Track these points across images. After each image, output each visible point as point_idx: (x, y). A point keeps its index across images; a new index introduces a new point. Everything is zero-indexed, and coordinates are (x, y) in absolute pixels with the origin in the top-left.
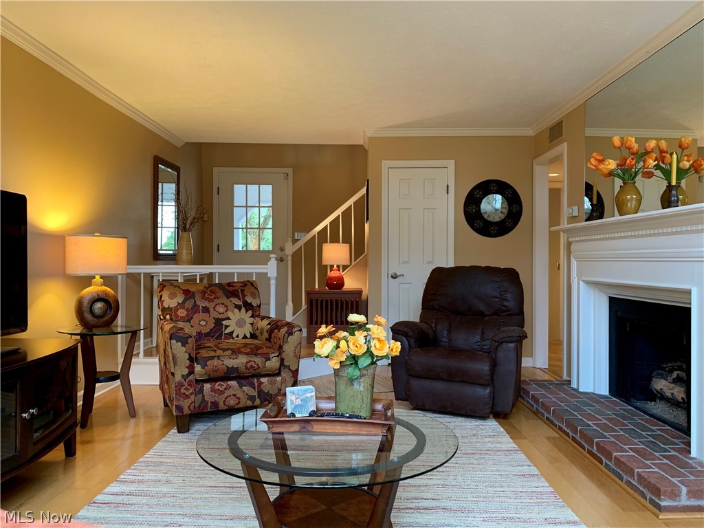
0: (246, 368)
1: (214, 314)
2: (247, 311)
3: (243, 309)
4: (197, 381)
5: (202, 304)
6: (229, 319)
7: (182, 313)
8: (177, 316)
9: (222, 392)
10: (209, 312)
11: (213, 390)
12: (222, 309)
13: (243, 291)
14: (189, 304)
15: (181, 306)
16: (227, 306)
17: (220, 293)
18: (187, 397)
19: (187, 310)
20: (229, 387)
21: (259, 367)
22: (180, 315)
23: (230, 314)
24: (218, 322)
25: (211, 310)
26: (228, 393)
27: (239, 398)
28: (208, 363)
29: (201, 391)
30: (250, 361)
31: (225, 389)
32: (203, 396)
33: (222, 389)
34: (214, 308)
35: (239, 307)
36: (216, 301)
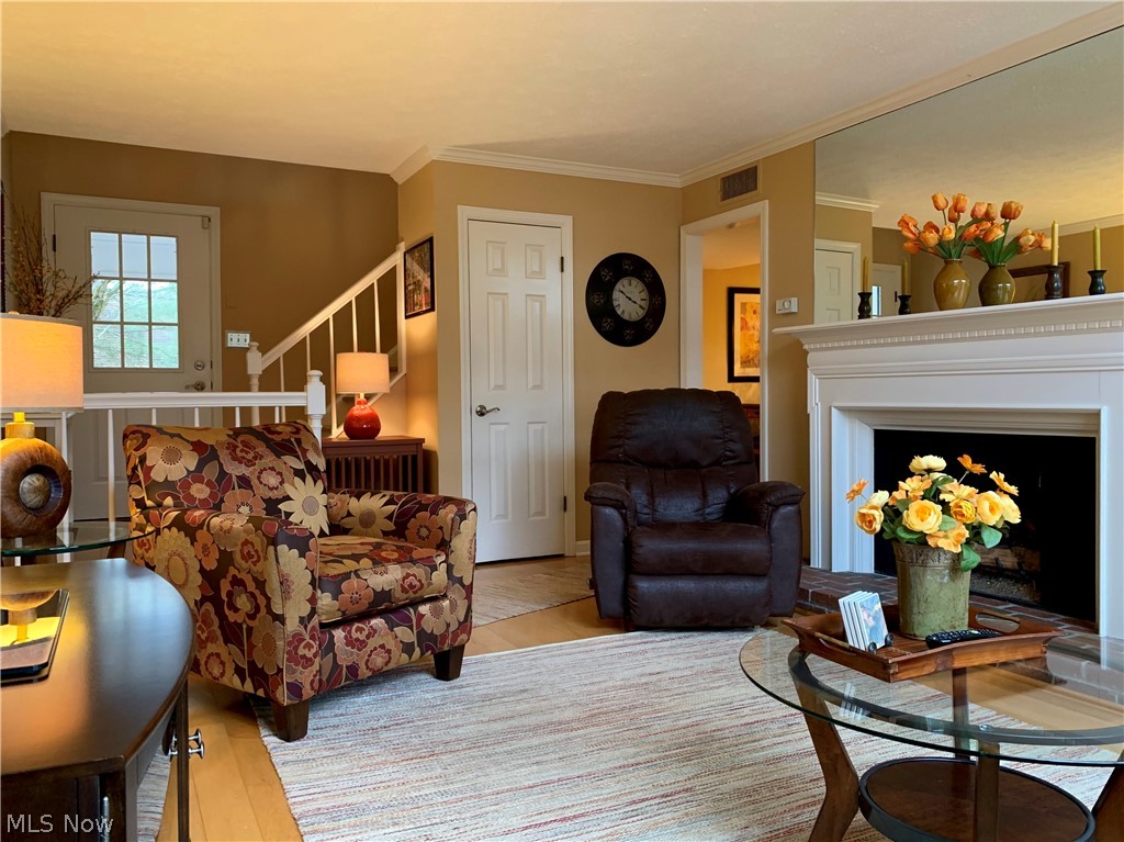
0: (404, 590)
1: (263, 492)
2: (315, 482)
3: (309, 478)
4: (322, 626)
5: (235, 470)
6: (288, 498)
7: (200, 491)
8: (191, 499)
9: (362, 644)
10: (251, 488)
11: (349, 642)
12: (273, 480)
13: (299, 441)
14: (210, 472)
15: (196, 475)
16: (280, 474)
17: (261, 448)
18: (308, 662)
19: (209, 484)
20: (373, 632)
21: (422, 585)
22: (198, 496)
23: (288, 489)
24: (272, 506)
25: (254, 482)
26: (372, 643)
27: (389, 651)
28: (344, 586)
29: (330, 647)
30: (408, 576)
31: (368, 637)
32: (335, 656)
33: (362, 637)
34: (259, 478)
35: (299, 474)
36: (259, 464)
